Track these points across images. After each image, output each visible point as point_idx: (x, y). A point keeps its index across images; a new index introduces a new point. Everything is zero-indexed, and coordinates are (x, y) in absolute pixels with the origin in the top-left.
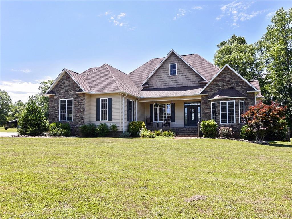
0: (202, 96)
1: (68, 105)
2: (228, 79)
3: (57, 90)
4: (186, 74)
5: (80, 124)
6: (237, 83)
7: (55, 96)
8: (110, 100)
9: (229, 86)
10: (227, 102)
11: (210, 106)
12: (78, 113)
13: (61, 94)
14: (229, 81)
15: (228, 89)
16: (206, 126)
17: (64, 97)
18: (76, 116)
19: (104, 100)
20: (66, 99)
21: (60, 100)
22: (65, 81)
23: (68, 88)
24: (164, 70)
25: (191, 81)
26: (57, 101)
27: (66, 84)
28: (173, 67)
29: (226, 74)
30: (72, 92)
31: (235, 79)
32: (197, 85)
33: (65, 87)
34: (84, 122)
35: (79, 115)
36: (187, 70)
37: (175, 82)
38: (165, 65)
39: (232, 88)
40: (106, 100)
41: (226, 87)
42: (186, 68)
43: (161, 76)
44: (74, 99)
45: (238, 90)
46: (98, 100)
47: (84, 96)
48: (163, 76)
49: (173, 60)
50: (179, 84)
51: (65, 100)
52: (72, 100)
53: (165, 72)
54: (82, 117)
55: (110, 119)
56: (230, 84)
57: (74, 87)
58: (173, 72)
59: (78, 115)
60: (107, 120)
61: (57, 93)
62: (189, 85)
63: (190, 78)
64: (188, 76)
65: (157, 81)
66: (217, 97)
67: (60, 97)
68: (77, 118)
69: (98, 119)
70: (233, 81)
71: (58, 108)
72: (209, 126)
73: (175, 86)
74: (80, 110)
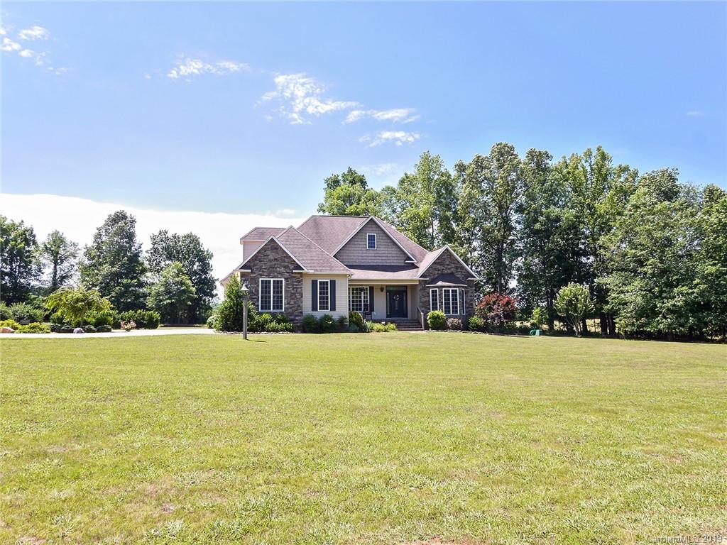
0: (419, 281)
1: (274, 288)
2: (447, 263)
3: (254, 265)
4: (389, 249)
5: (297, 316)
6: (457, 268)
7: (252, 272)
8: (333, 283)
9: (449, 272)
10: (451, 289)
11: (429, 293)
12: (293, 299)
13: (263, 271)
14: (448, 265)
15: (447, 274)
16: (435, 318)
17: (268, 276)
18: (288, 304)
19: (324, 282)
20: (272, 280)
21: (260, 279)
22: (268, 252)
23: (273, 263)
24: (359, 240)
25: (393, 258)
26: (255, 281)
27: (271, 257)
28: (372, 238)
29: (445, 257)
30: (282, 270)
31: (454, 263)
32: (403, 264)
33: (270, 261)
34: (302, 313)
35: (295, 302)
36: (390, 244)
37: (374, 258)
38: (361, 234)
39: (452, 273)
40: (327, 282)
41: (445, 272)
42: (389, 241)
43: (355, 249)
44: (286, 279)
45: (458, 276)
46: (314, 283)
47: (301, 277)
48: (357, 249)
49: (371, 229)
50: (378, 262)
51: (270, 281)
52: (281, 281)
53: (361, 243)
54: (299, 306)
55: (333, 308)
56: (449, 269)
57: (284, 262)
58: (372, 245)
59: (292, 303)
60: (328, 309)
61: (254, 268)
62: (392, 264)
63: (393, 255)
64: (390, 252)
65: (350, 255)
66: (440, 283)
67: (261, 275)
68: (291, 306)
69: (314, 308)
70: (453, 265)
71: (258, 291)
72: (438, 317)
73: (375, 264)
74: (295, 296)
